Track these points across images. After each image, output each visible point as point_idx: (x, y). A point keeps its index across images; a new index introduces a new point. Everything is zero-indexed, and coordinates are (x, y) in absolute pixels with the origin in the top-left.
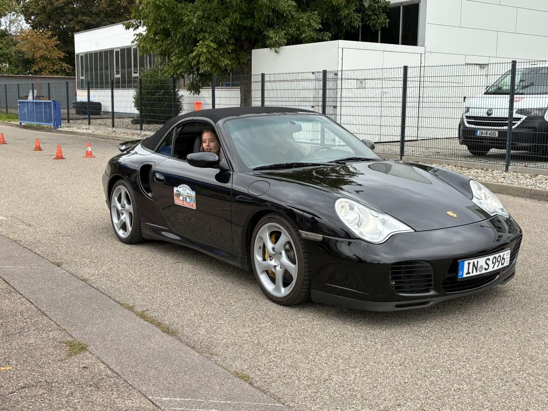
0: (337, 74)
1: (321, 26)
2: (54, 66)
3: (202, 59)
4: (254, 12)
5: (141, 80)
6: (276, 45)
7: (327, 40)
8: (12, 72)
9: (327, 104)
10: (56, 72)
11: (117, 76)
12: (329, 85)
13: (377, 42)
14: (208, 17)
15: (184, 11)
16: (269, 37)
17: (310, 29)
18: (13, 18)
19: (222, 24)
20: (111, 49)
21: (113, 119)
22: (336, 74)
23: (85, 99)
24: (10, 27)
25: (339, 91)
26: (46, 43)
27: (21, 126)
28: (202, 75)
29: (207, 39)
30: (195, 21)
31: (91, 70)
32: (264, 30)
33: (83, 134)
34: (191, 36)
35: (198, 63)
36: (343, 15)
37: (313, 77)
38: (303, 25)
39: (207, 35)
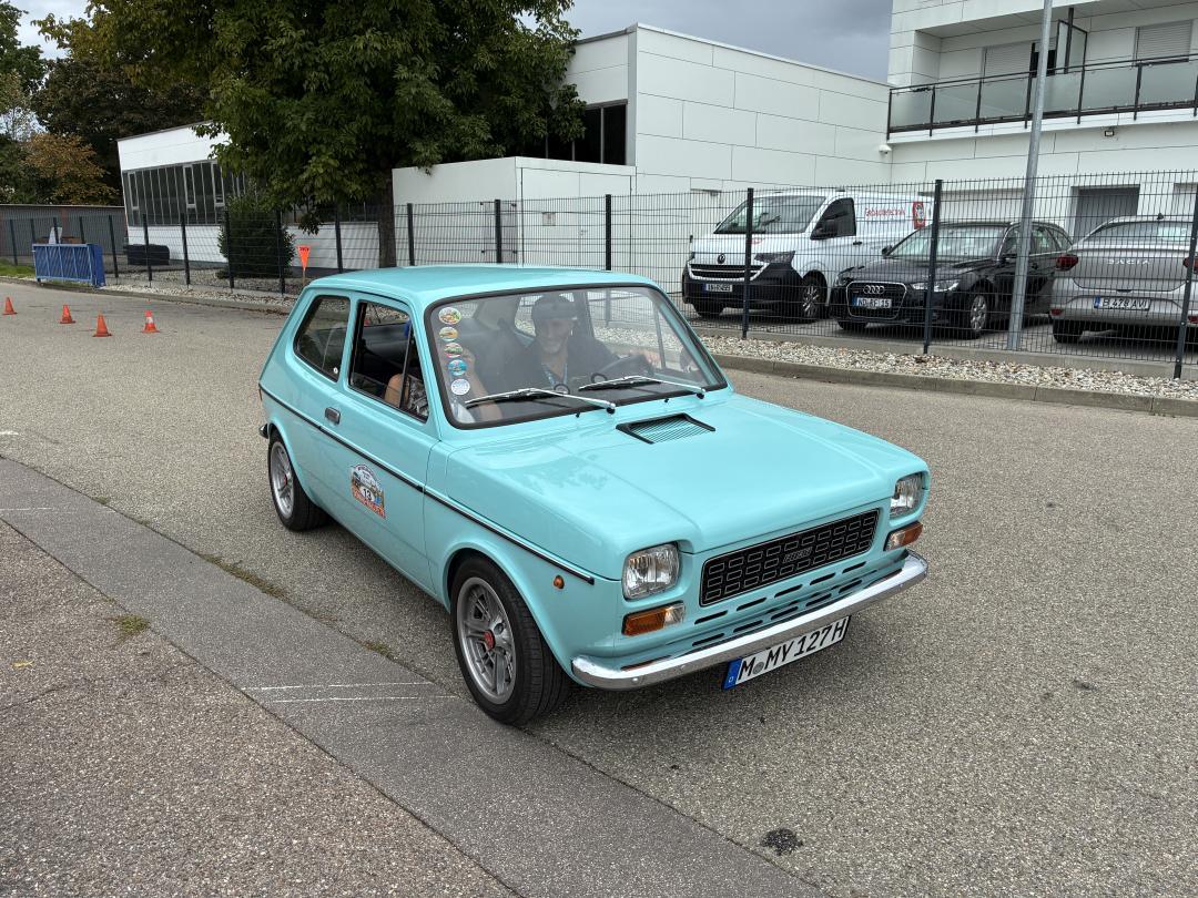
2: (88, 189)
3: (318, 183)
4: (392, 114)
6: (426, 164)
7: (501, 156)
8: (21, 200)
9: (504, 247)
10: (92, 199)
11: (189, 206)
13: (571, 160)
14: (324, 121)
15: (287, 112)
16: (415, 152)
17: (474, 140)
18: (18, 115)
19: (345, 132)
20: (179, 164)
21: (188, 272)
22: (514, 205)
23: (143, 242)
24: (14, 129)
25: (520, 229)
26: (72, 154)
27: (39, 284)
28: (319, 206)
29: (323, 154)
30: (304, 128)
31: (149, 196)
32: (408, 140)
33: (142, 295)
34: (300, 149)
36: (521, 121)
37: (482, 208)
38: (465, 135)
39: (323, 148)
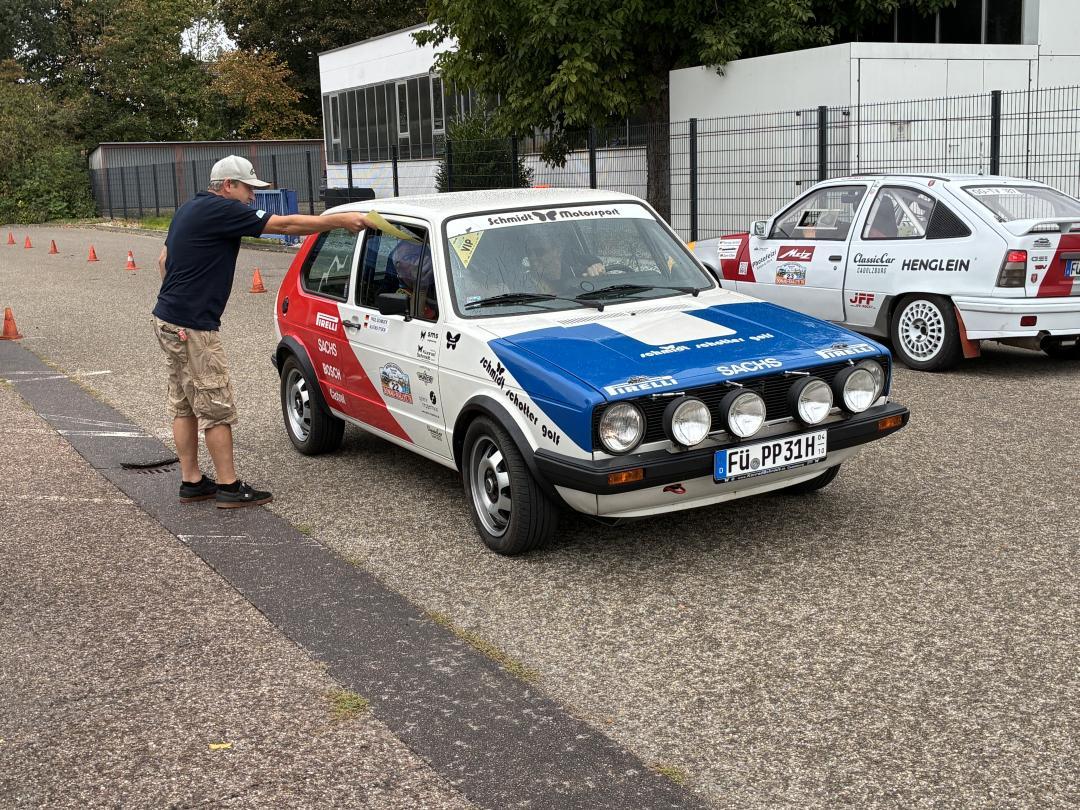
1: (812, 15)
2: (281, 118)
3: (569, 97)
5: (449, 144)
6: (718, 60)
7: (826, 44)
8: (205, 136)
9: (829, 175)
10: (287, 131)
11: (401, 135)
12: (832, 136)
13: (933, 41)
14: (580, 11)
15: (532, 3)
16: (703, 45)
17: (788, 22)
18: (204, 29)
19: (606, 23)
20: (390, 80)
22: (846, 113)
24: (199, 47)
25: (854, 149)
26: (267, 75)
28: (569, 128)
29: (578, 55)
30: (553, 21)
31: (353, 125)
32: (694, 29)
34: (547, 50)
35: (561, 103)
37: (798, 120)
38: (775, 14)
39: (578, 48)
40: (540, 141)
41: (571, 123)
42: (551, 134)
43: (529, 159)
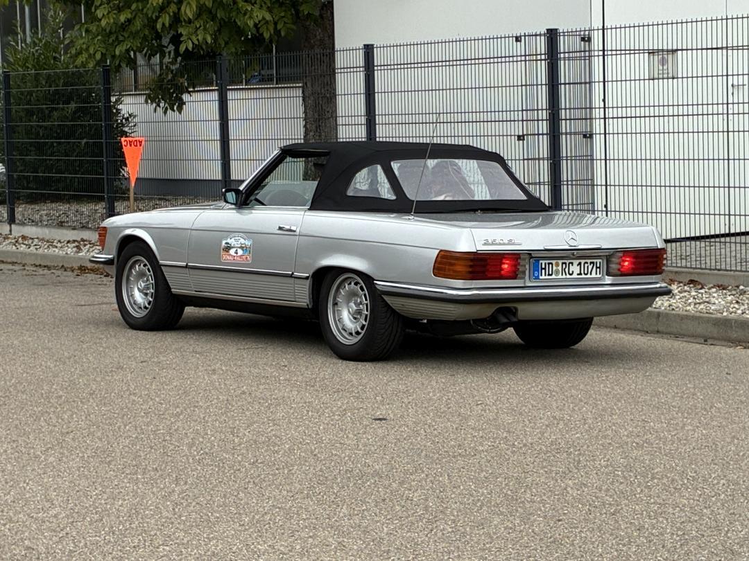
0: (589, 40)
3: (188, 11)
5: (6, 76)
9: (564, 127)
12: (566, 71)
22: (587, 39)
25: (597, 89)
28: (188, 55)
35: (176, 20)
37: (519, 48)
40: (144, 73)
41: (190, 46)
42: (161, 63)
43: (127, 100)
